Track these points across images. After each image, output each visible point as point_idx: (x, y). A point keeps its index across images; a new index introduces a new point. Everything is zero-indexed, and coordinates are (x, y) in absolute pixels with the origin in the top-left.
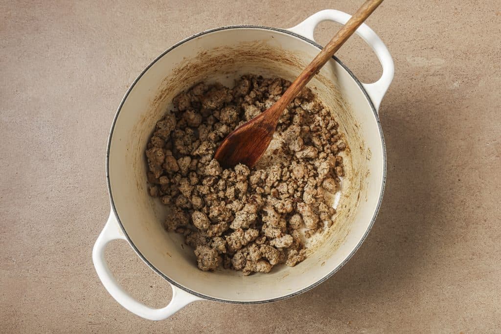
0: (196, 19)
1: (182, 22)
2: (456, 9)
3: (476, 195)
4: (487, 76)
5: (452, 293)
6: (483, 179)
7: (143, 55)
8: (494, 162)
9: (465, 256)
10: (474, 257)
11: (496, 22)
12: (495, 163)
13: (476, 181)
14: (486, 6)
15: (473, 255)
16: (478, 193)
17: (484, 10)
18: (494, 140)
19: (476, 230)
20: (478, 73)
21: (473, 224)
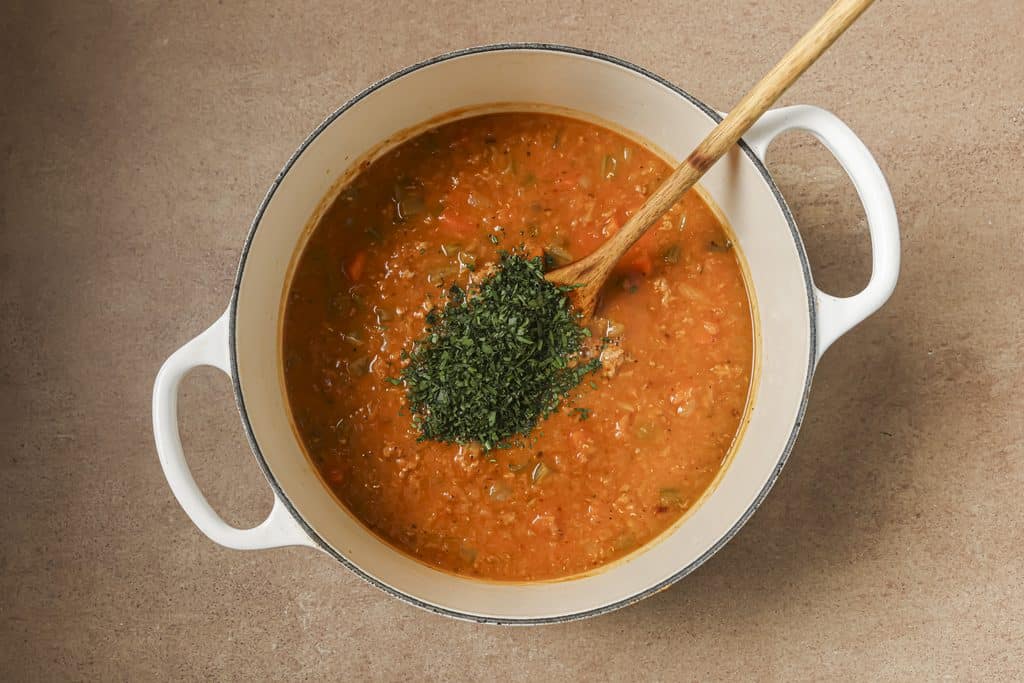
0: (309, 86)
1: (281, 92)
2: (870, 57)
3: (901, 462)
4: (935, 204)
5: (841, 665)
6: (916, 428)
7: (202, 163)
8: (943, 390)
9: (872, 590)
10: (892, 591)
11: (957, 85)
12: (944, 394)
13: (901, 431)
14: (936, 49)
15: (890, 586)
16: (905, 457)
17: (932, 59)
18: (943, 345)
19: (897, 534)
20: (913, 197)
21: (892, 522)
